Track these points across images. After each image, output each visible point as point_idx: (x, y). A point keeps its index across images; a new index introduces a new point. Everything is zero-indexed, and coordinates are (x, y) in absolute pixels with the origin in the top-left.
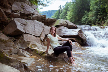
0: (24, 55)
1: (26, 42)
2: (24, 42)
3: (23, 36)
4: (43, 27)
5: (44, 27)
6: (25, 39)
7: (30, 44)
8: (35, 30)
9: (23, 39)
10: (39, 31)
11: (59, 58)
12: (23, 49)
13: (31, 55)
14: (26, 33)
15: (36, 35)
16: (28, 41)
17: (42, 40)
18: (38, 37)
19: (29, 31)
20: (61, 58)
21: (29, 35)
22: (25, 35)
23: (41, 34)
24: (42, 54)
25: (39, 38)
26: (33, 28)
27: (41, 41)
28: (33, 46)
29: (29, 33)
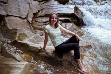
0: (12, 56)
1: (11, 30)
2: (8, 30)
3: (4, 20)
4: (29, 4)
5: (31, 3)
6: (7, 25)
7: (18, 35)
8: (19, 9)
9: (5, 25)
10: (25, 10)
11: (64, 60)
12: (8, 43)
13: (22, 53)
14: (8, 15)
15: (21, 16)
16: (13, 29)
17: (31, 22)
18: (25, 18)
19: (11, 12)
20: (66, 61)
21: (12, 18)
22: (7, 19)
23: (28, 14)
24: (38, 53)
25: (25, 20)
26: (17, 6)
27: (29, 24)
28: (21, 38)
29: (11, 15)
